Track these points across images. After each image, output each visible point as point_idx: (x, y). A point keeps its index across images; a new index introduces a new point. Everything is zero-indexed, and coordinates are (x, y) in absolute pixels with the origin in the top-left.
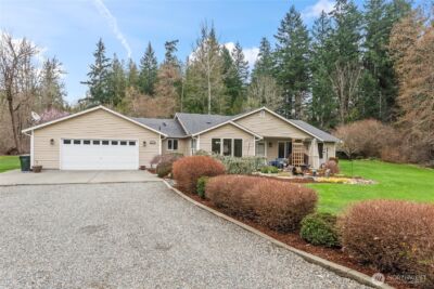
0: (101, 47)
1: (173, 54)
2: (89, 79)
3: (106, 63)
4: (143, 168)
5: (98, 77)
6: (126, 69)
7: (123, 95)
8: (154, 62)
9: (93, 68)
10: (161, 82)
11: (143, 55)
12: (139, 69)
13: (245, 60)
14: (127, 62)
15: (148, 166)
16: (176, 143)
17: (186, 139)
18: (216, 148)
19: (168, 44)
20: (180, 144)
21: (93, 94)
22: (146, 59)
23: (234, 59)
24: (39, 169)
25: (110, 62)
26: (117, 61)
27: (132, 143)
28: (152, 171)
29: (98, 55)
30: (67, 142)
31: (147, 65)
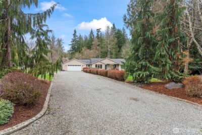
0: (75, 32)
1: (99, 33)
2: (71, 43)
3: (77, 37)
5: (74, 43)
6: (84, 39)
7: (82, 50)
8: (93, 36)
9: (73, 39)
10: (93, 45)
11: (89, 34)
12: (88, 39)
14: (84, 36)
17: (91, 65)
18: (96, 66)
19: (97, 30)
26: (80, 36)
27: (80, 66)
29: (74, 35)
30: (68, 65)
31: (91, 37)
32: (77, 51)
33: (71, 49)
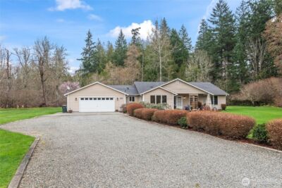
0: (90, 36)
1: (137, 37)
2: (81, 57)
3: (93, 46)
4: (117, 111)
5: (88, 55)
6: (106, 48)
7: (104, 67)
8: (125, 42)
9: (85, 49)
10: (129, 58)
11: (117, 39)
12: (114, 48)
13: (189, 37)
15: (119, 110)
16: (133, 98)
17: (139, 96)
19: (133, 30)
20: (135, 99)
21: (85, 66)
22: (119, 41)
23: (181, 37)
24: (71, 112)
25: (95, 45)
26: (100, 43)
27: (112, 99)
28: (121, 112)
29: (88, 40)
30: (82, 99)
31: (120, 45)
32: (94, 71)
33: (83, 68)
